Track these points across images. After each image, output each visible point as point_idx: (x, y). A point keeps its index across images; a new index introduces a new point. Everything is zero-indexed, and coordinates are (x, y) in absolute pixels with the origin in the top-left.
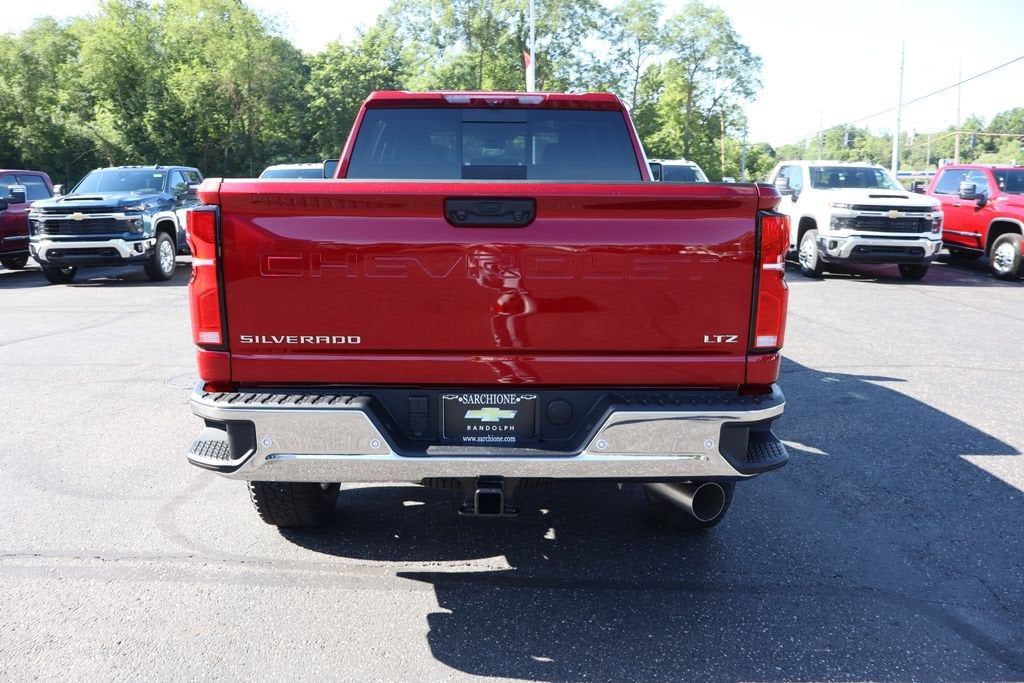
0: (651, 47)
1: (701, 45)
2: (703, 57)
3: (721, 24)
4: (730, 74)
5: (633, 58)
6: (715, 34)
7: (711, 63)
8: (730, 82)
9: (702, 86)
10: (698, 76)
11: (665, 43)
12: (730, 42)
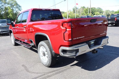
0: (6, 4)
1: (13, 4)
2: (14, 6)
3: (15, 2)
4: (18, 8)
5: (4, 6)
6: (15, 3)
7: (15, 7)
8: (18, 9)
9: (14, 10)
10: (13, 8)
11: (8, 4)
12: (17, 4)
